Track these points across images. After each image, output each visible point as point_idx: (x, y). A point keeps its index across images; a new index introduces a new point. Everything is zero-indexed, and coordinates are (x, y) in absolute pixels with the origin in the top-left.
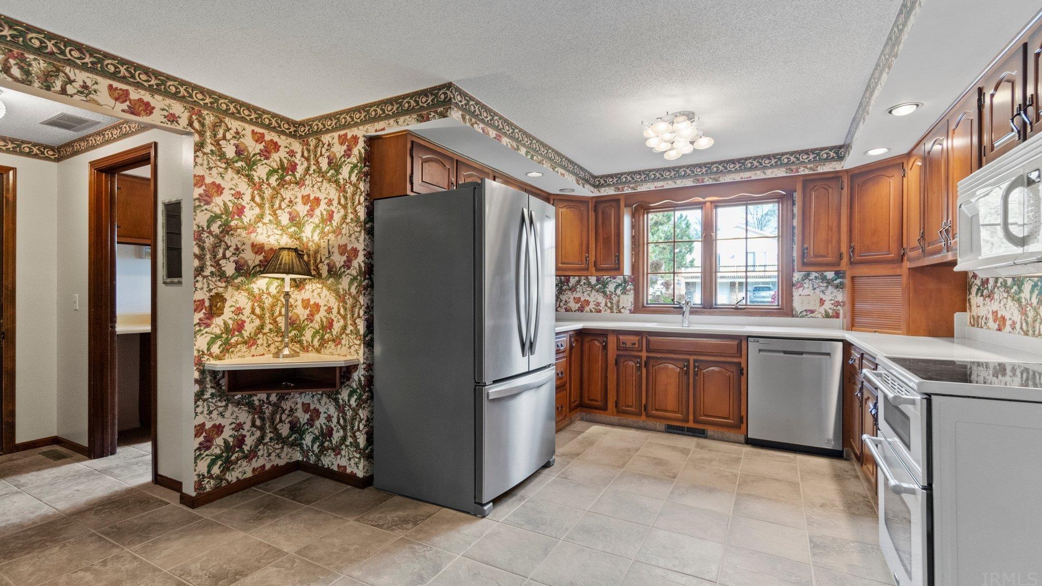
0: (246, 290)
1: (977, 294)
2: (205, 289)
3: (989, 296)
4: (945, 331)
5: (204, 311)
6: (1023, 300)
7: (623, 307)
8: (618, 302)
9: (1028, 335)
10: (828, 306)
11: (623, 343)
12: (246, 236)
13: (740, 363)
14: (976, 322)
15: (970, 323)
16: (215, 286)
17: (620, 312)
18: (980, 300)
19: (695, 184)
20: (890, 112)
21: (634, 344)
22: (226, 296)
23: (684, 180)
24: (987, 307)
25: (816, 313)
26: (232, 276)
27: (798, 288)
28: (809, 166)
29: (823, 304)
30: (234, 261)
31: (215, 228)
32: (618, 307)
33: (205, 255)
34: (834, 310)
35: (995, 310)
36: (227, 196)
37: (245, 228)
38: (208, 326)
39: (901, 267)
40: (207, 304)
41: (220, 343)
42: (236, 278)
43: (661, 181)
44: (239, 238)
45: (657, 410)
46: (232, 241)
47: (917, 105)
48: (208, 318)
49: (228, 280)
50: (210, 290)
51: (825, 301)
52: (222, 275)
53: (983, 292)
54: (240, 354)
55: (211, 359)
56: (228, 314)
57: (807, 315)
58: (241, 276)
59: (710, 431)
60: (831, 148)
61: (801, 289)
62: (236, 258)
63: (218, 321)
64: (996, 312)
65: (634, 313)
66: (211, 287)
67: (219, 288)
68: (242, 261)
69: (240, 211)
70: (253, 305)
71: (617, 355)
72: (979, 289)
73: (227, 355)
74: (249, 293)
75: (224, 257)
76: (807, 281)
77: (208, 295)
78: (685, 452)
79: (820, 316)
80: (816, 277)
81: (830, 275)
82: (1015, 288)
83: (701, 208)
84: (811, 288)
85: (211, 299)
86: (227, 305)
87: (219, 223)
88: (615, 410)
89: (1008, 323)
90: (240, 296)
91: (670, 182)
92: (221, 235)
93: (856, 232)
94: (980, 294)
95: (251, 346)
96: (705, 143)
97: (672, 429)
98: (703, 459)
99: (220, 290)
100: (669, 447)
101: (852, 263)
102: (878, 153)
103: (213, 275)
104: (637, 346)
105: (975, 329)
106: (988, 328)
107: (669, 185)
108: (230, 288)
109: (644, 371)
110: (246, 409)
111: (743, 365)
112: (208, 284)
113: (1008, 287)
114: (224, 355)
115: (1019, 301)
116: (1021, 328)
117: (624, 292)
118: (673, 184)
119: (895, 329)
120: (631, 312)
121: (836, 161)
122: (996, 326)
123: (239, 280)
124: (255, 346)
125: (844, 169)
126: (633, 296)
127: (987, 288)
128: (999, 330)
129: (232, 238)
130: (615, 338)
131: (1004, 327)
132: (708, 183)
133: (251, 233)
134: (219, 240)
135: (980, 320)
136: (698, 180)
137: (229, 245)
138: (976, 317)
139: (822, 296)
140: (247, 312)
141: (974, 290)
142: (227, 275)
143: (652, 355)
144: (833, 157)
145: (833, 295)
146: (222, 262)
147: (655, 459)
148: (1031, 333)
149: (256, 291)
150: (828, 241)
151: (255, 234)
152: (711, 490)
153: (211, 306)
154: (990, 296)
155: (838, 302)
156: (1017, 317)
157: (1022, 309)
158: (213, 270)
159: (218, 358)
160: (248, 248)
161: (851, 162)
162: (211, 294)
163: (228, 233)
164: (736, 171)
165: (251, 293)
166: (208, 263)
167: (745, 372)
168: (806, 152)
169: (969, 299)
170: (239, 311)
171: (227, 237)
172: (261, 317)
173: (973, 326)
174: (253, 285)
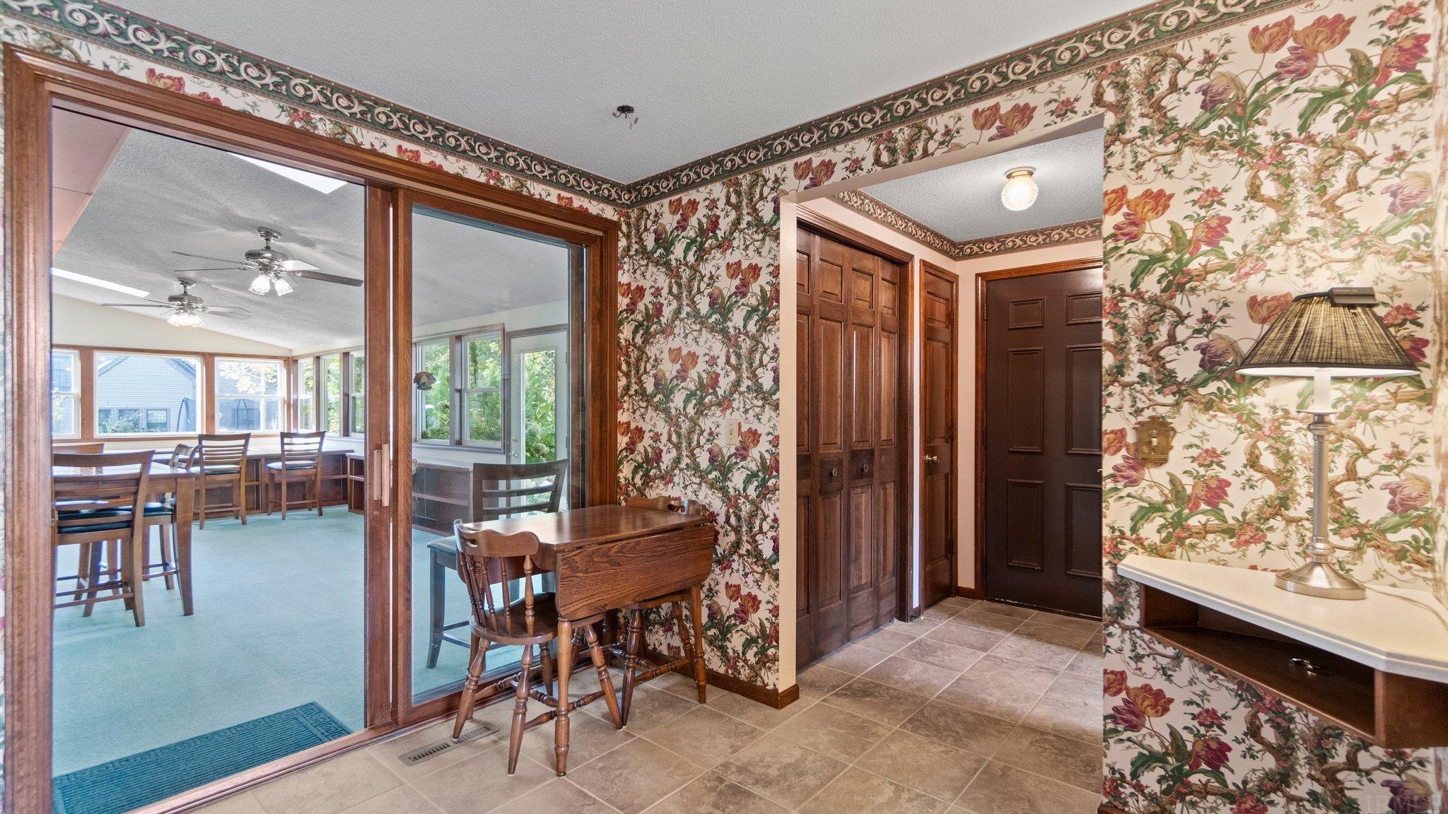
0: (1233, 410)
2: (1127, 409)
5: (1124, 452)
12: (1231, 284)
16: (1148, 403)
22: (1176, 423)
26: (1192, 380)
30: (1198, 347)
31: (1150, 285)
33: (1126, 342)
36: (1180, 211)
37: (1230, 268)
38: (1133, 482)
40: (1131, 438)
41: (1161, 521)
42: (1204, 383)
44: (1213, 294)
46: (1191, 305)
48: (1132, 468)
49: (1183, 391)
50: (1138, 412)
52: (1166, 379)
54: (1213, 555)
55: (1140, 550)
56: (1179, 461)
58: (1218, 379)
62: (1205, 340)
63: (1157, 474)
66: (1140, 405)
67: (1158, 408)
68: (1220, 346)
69: (1216, 231)
70: (1254, 446)
73: (1179, 550)
74: (1239, 418)
75: (1172, 340)
77: (1133, 420)
85: (1141, 428)
86: (1178, 442)
87: (1160, 271)
90: (1214, 423)
92: (1165, 295)
95: (1247, 543)
99: (1162, 411)
103: (1145, 380)
108: (1186, 406)
110: (1231, 686)
112: (1134, 400)
114: (1172, 550)
123: (1212, 387)
124: (1261, 546)
129: (1192, 298)
133: (1247, 274)
134: (1160, 306)
137: (1184, 313)
140: (1236, 460)
142: (1180, 380)
146: (1168, 353)
149: (1264, 414)
151: (1261, 275)
153: (1138, 444)
158: (1146, 369)
159: (1154, 551)
160: (1240, 312)
162: (1140, 419)
163: (1181, 288)
165: (1247, 419)
166: (1134, 358)
170: (1212, 457)
171: (1179, 297)
172: (1280, 478)
174: (1254, 399)
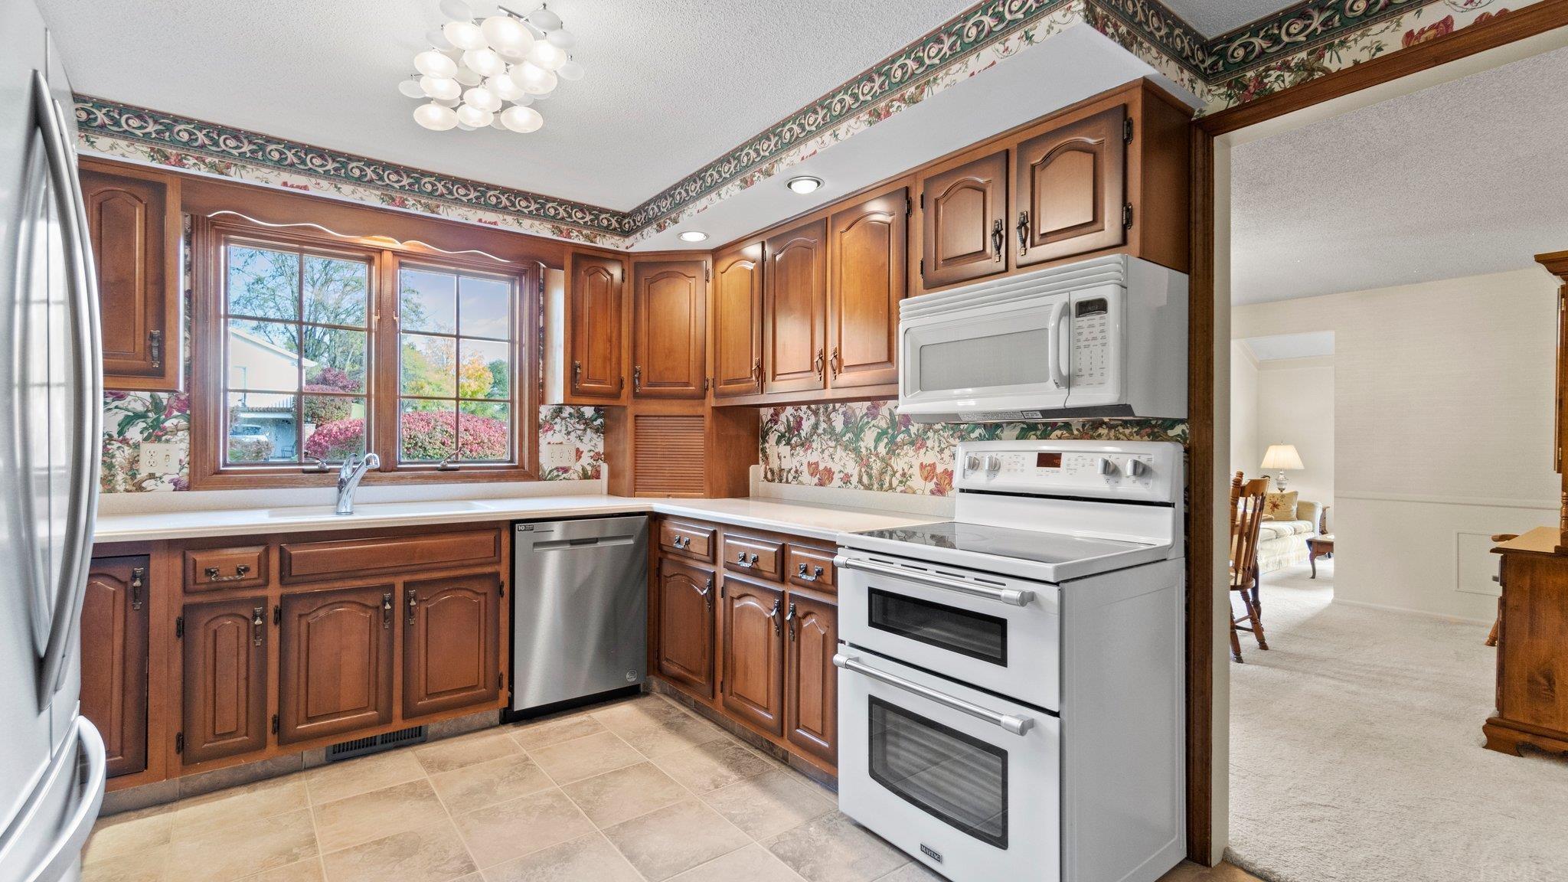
1: (778, 442)
3: (802, 445)
4: (739, 489)
6: (863, 450)
7: (152, 476)
8: (134, 461)
9: (871, 489)
10: (586, 460)
11: (209, 572)
13: (497, 575)
14: (776, 476)
15: (766, 477)
17: (140, 488)
18: (784, 450)
19: (384, 206)
20: (789, 185)
21: (247, 570)
23: (361, 189)
24: (798, 458)
25: (571, 471)
27: (547, 431)
28: (585, 232)
29: (580, 457)
32: (133, 476)
34: (593, 466)
35: (813, 460)
39: (703, 405)
43: (299, 173)
45: (309, 720)
47: (819, 183)
51: (582, 452)
53: (790, 440)
57: (558, 476)
59: (433, 726)
60: (614, 214)
61: (550, 433)
64: (817, 464)
65: (188, 488)
71: (185, 608)
72: (781, 437)
76: (558, 420)
78: (418, 792)
79: (575, 476)
80: (570, 414)
81: (589, 412)
82: (849, 435)
83: (370, 261)
84: (564, 432)
88: (176, 759)
89: (837, 477)
91: (324, 183)
93: (642, 351)
94: (784, 443)
96: (523, 119)
97: (344, 753)
98: (470, 792)
100: (376, 796)
101: (636, 396)
102: (693, 239)
104: (254, 573)
105: (775, 485)
106: (801, 483)
107: (324, 189)
109: (274, 633)
111: (505, 577)
113: (836, 435)
115: (856, 451)
116: (860, 481)
117: (156, 433)
118: (333, 189)
119: (693, 490)
120: (178, 486)
121: (620, 235)
122: (816, 480)
125: (630, 250)
126: (185, 445)
127: (799, 435)
128: (821, 484)
130: (178, 563)
131: (830, 482)
132: (412, 211)
135: (785, 474)
136: (393, 200)
138: (776, 469)
139: (579, 445)
141: (773, 438)
143: (298, 590)
144: (615, 229)
145: (593, 443)
147: (380, 842)
148: (876, 486)
150: (607, 359)
152: (564, 855)
154: (805, 444)
155: (598, 454)
156: (852, 468)
157: (862, 460)
161: (649, 241)
164: (470, 204)
167: (506, 589)
168: (581, 207)
169: (764, 450)
173: (773, 480)
